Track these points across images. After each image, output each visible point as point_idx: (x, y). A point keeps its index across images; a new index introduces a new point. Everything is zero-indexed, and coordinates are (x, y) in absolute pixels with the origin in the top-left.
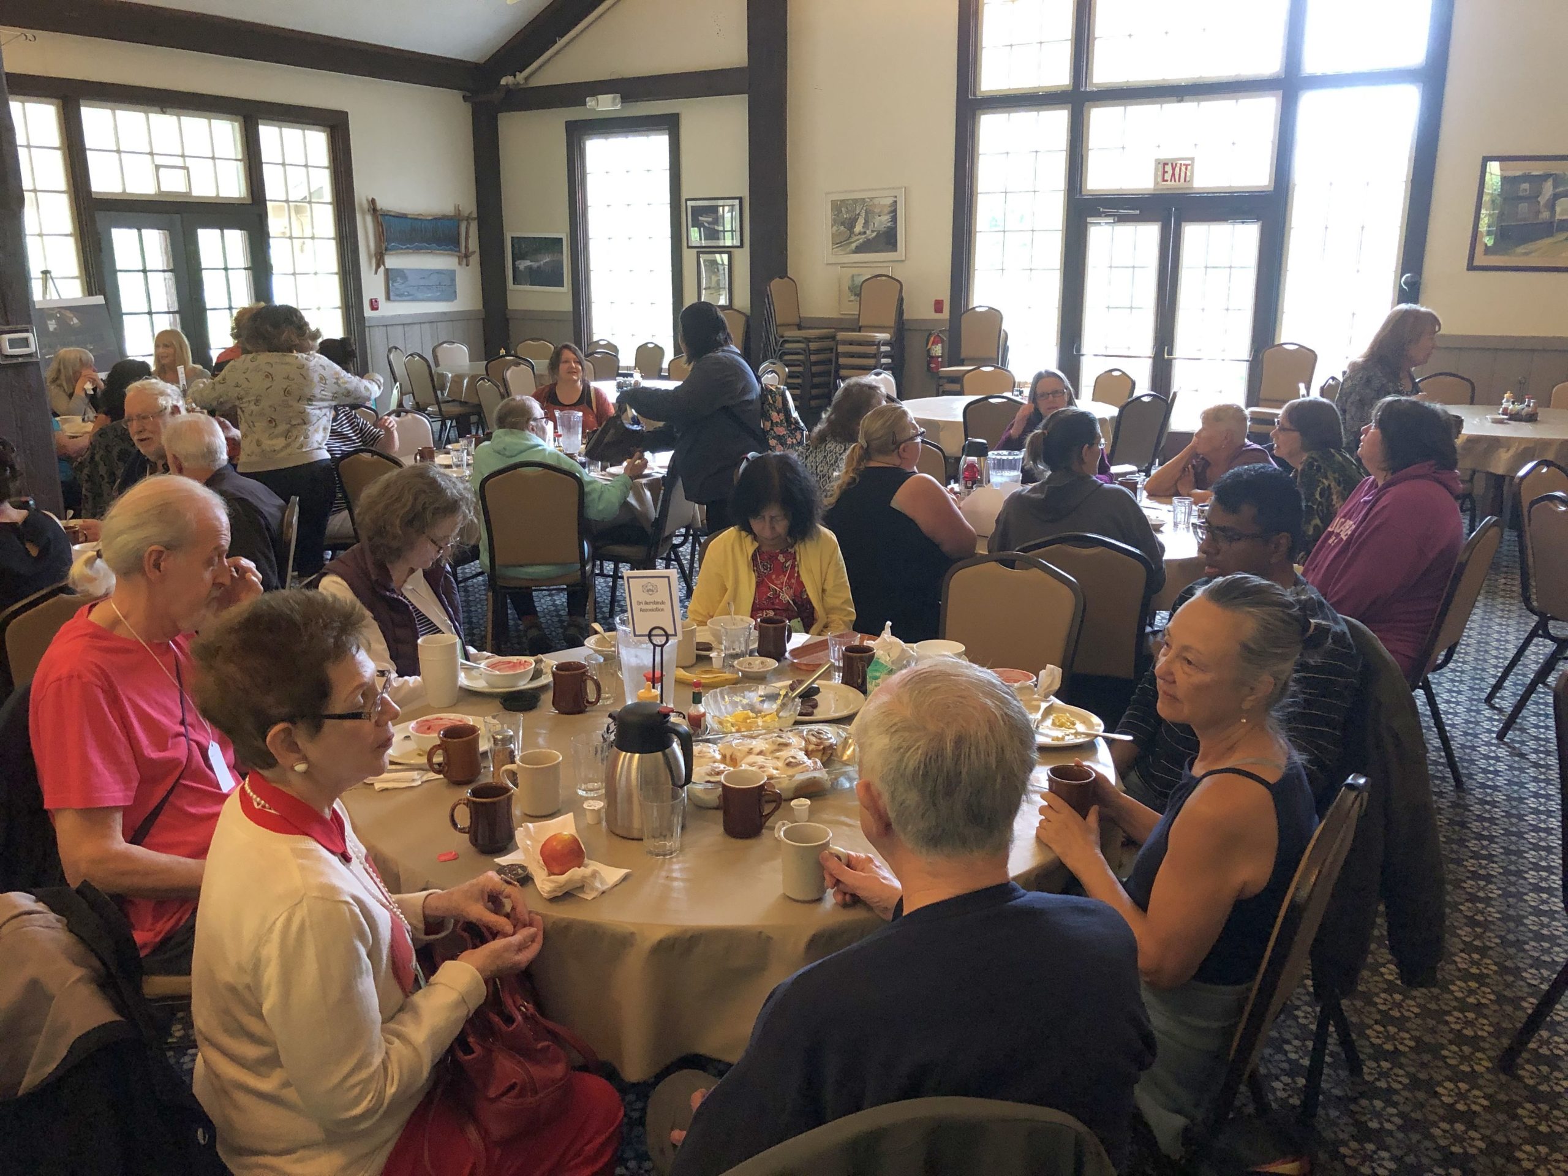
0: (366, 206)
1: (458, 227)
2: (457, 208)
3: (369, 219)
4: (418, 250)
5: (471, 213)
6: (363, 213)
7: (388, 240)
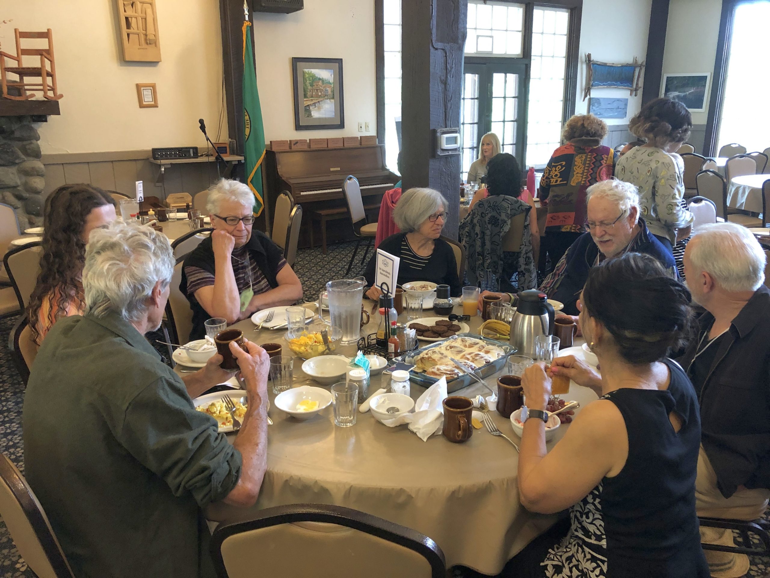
0: (584, 59)
1: (634, 70)
2: (635, 60)
3: (584, 66)
4: (609, 86)
5: (642, 63)
6: (582, 63)
7: (594, 81)
